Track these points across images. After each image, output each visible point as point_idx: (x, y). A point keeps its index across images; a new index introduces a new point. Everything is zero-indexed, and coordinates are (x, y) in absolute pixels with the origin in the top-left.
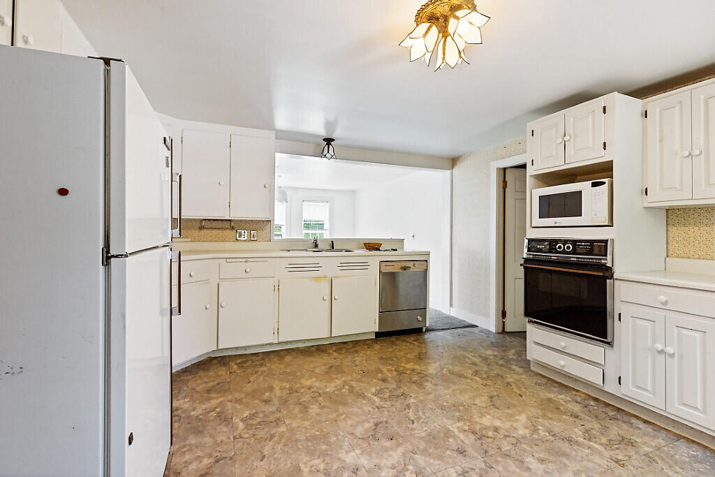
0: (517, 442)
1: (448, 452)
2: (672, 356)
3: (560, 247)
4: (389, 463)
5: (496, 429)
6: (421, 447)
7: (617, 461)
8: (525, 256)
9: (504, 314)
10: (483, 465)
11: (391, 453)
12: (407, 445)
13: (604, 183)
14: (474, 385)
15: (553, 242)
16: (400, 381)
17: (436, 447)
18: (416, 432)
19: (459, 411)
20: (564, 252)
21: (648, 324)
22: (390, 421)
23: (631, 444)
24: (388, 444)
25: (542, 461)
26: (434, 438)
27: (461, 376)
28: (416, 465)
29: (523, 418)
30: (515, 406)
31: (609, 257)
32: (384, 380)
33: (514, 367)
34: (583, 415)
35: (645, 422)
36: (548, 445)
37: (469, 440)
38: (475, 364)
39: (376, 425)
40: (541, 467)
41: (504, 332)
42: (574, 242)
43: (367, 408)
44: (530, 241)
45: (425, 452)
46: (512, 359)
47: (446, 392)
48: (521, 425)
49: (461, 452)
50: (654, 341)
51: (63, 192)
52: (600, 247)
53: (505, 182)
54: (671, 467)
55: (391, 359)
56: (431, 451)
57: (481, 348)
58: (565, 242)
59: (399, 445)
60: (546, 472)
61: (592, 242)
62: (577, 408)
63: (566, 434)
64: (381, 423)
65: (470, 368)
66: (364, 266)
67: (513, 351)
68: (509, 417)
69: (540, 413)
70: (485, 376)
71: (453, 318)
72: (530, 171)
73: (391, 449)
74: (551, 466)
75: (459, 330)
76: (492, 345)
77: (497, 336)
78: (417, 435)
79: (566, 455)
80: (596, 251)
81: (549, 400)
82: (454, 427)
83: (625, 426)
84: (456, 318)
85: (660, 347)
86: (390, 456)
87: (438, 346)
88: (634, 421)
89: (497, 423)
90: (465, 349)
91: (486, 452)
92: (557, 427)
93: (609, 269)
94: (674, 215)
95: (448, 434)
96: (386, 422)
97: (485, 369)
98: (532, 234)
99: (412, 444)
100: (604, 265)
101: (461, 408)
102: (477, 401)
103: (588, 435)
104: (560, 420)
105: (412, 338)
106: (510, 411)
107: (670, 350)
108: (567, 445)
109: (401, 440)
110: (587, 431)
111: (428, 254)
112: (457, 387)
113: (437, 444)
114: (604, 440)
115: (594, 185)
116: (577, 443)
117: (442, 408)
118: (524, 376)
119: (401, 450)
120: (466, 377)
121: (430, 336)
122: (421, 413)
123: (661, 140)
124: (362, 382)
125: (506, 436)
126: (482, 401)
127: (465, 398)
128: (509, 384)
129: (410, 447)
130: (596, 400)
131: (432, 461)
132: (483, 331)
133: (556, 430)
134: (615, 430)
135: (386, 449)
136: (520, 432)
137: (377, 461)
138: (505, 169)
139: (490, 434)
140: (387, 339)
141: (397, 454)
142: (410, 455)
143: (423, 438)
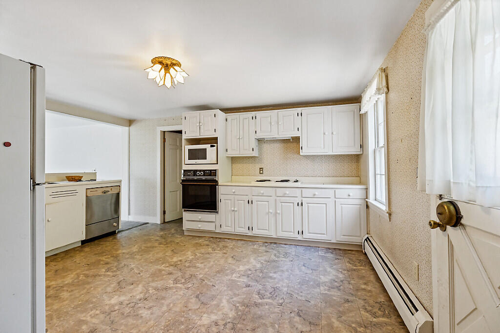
0: (191, 261)
1: (165, 276)
2: (236, 211)
3: (198, 173)
5: (181, 261)
6: (151, 280)
7: (224, 253)
8: (182, 179)
9: (164, 212)
10: (182, 274)
12: (143, 282)
13: (215, 146)
14: (162, 249)
15: (195, 171)
16: (119, 260)
17: (158, 277)
18: (144, 276)
19: (161, 261)
20: (200, 176)
21: (229, 201)
22: (126, 278)
23: (226, 247)
24: (132, 287)
25: (202, 263)
26: (154, 274)
27: (153, 247)
28: (152, 287)
29: (189, 253)
30: (184, 250)
31: (217, 177)
32: (107, 263)
33: (177, 236)
34: (210, 244)
35: (229, 239)
36: (202, 258)
37: (171, 269)
38: (157, 240)
39: (119, 283)
40: (203, 265)
41: (164, 222)
42: (204, 171)
43: (106, 279)
44: (184, 171)
45: (153, 281)
46: (175, 233)
47: (149, 256)
48: (189, 255)
49: (170, 274)
50: (231, 207)
51: (7, 144)
52: (213, 173)
53: (164, 139)
54: (238, 248)
55: (103, 253)
56: (156, 279)
57: (156, 233)
58: (200, 171)
59: (138, 285)
60: (205, 265)
61: (211, 170)
62: (207, 243)
63: (207, 252)
64: (120, 281)
65: (156, 243)
66: (74, 193)
67: (173, 230)
68: (184, 254)
69: (195, 248)
70: (165, 243)
71: (131, 222)
72: (184, 136)
73: (135, 288)
74: (206, 263)
75: (139, 227)
76: (162, 230)
77: (162, 225)
79: (209, 258)
80: (212, 175)
81: (197, 243)
82: (162, 267)
83: (223, 243)
84: (134, 222)
85: (233, 209)
86: (136, 290)
87: (131, 238)
88: (226, 240)
89: (180, 259)
90: (148, 235)
91: (180, 269)
92: (203, 251)
93: (216, 182)
94: (234, 160)
95: (160, 271)
96: (124, 280)
97: (164, 240)
98: (185, 167)
99: (145, 281)
100: (215, 180)
101: (161, 259)
102: (167, 254)
103: (214, 249)
104: (203, 249)
105: (110, 238)
106: (183, 253)
107: (236, 209)
108: (208, 255)
109: (138, 282)
110: (213, 248)
111: (120, 181)
112: (153, 252)
114: (219, 249)
115: (212, 146)
116: (211, 253)
117: (151, 262)
118: (182, 238)
119: (140, 286)
120: (156, 247)
121: (122, 234)
122: (141, 269)
123: (231, 131)
124: (91, 269)
125: (185, 261)
126: (169, 253)
127: (160, 255)
128: (178, 243)
129: (145, 283)
130: (212, 237)
132: (153, 224)
133: (203, 252)
134: (221, 244)
135: (132, 289)
136: (191, 258)
137: (131, 295)
138: (164, 132)
139: (179, 263)
140: (92, 243)
141: (140, 288)
142: (147, 285)
143: (149, 277)
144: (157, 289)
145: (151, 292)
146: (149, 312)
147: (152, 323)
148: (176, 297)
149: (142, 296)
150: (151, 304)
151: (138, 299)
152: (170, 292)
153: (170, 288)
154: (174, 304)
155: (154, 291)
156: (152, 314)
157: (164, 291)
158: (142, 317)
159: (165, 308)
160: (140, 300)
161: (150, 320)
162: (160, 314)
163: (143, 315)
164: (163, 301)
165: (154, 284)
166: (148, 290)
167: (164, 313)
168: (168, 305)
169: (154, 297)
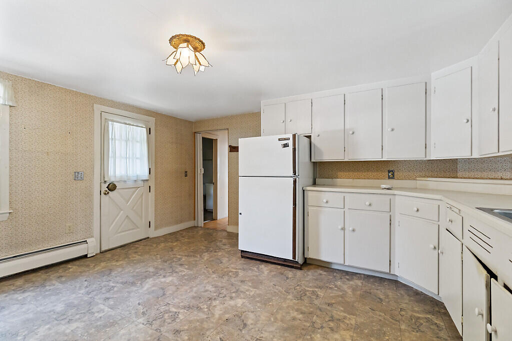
1: (186, 328)
4: (218, 307)
6: (205, 323)
11: (221, 312)
12: (215, 321)
17: (195, 328)
18: (214, 333)
24: (227, 316)
26: (200, 334)
28: (204, 312)
45: (202, 321)
56: (198, 323)
59: (220, 318)
73: (223, 314)
78: (212, 330)
86: (221, 311)
99: (213, 322)
109: (221, 322)
113: (195, 330)
119: (217, 316)
129: (212, 320)
131: (195, 318)
135: (225, 313)
137: (225, 305)
141: (217, 313)
142: (210, 316)
143: (207, 330)
144: (199, 309)
145: (205, 307)
146: (207, 288)
147: (205, 282)
148: (182, 298)
149: (214, 303)
150: (205, 294)
151: (217, 300)
152: (186, 303)
153: (184, 308)
154: (186, 291)
155: (202, 307)
156: (205, 287)
157: (191, 305)
158: (212, 286)
159: (195, 289)
160: (215, 299)
161: (206, 283)
162: (198, 286)
163: (212, 287)
164: (195, 295)
165: (202, 316)
166: (208, 308)
167: (196, 286)
168: (192, 291)
169: (202, 300)
